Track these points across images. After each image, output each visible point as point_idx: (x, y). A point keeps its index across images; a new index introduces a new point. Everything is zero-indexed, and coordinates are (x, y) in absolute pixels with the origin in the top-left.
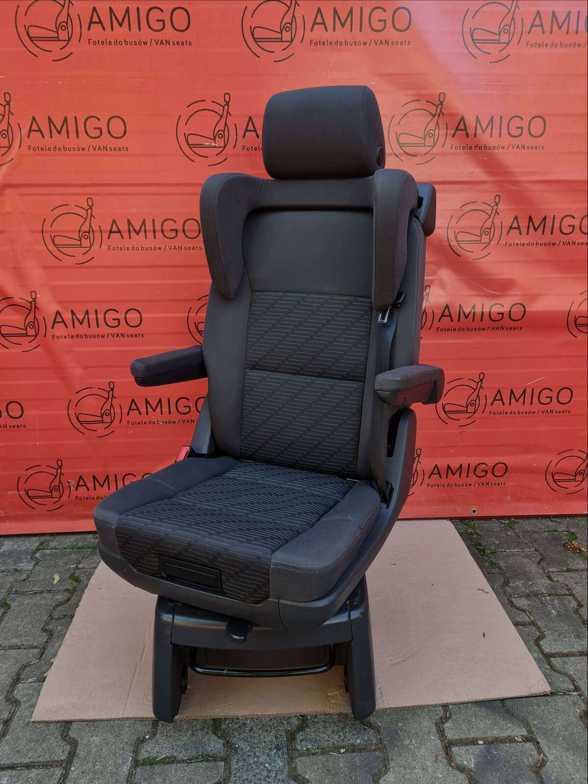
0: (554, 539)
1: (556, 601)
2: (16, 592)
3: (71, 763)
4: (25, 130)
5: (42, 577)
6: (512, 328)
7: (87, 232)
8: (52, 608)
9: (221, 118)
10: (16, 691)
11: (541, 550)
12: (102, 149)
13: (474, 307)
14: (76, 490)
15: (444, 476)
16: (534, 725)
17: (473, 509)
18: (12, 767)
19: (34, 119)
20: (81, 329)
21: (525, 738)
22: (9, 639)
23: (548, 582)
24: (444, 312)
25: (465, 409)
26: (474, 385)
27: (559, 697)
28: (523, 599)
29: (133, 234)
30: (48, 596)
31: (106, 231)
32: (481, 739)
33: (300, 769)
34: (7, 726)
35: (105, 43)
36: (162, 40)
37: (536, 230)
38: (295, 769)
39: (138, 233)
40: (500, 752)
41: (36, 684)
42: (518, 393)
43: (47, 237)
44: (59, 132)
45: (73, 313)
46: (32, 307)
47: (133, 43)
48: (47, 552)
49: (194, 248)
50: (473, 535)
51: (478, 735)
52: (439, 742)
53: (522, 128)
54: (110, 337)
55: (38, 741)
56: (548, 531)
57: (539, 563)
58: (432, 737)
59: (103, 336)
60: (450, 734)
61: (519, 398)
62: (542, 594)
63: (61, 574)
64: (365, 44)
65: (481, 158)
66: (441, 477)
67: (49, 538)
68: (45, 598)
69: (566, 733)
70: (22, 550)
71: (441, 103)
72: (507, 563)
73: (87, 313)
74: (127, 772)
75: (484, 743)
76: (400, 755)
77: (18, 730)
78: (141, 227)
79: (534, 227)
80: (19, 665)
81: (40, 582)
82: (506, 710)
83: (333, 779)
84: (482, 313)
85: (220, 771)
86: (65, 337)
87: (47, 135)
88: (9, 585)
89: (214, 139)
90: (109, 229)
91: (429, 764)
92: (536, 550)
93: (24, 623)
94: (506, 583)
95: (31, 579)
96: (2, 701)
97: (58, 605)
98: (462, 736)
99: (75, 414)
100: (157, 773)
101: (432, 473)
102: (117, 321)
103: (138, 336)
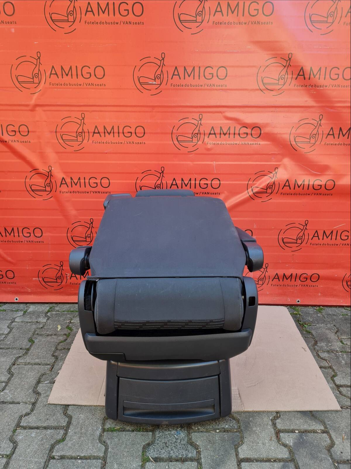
0: (346, 320)
1: (345, 356)
2: (37, 334)
3: (69, 427)
4: (48, 73)
5: (51, 326)
6: (326, 194)
7: (81, 133)
8: (57, 344)
9: (159, 67)
10: (38, 387)
11: (338, 326)
12: (91, 85)
13: (304, 181)
14: (70, 279)
15: (281, 280)
16: (328, 424)
17: (298, 300)
18: (37, 428)
19: (53, 67)
20: (76, 188)
21: (323, 431)
22: (34, 359)
23: (341, 344)
24: (285, 184)
25: (296, 241)
26: (302, 227)
27: (344, 409)
28: (325, 353)
29: (107, 134)
30: (55, 337)
31: (91, 132)
32: (297, 430)
33: (194, 439)
34: (34, 406)
35: (94, 23)
36: (127, 22)
37: (344, 136)
38: (191, 439)
39: (109, 133)
40: (307, 438)
41: (49, 385)
42: (328, 233)
43: (59, 135)
44: (67, 75)
45: (71, 179)
46: (49, 175)
47: (111, 23)
48: (54, 313)
49: (141, 143)
50: (297, 315)
51: (295, 428)
52: (273, 430)
53: (338, 74)
54: (92, 193)
55: (51, 415)
56: (342, 315)
57: (336, 333)
58: (269, 427)
59: (88, 193)
60: (279, 426)
61: (329, 236)
62: (337, 351)
63: (61, 325)
64: (245, 23)
65: (312, 92)
66: (279, 281)
67: (54, 305)
68: (53, 338)
69: (347, 430)
70: (40, 311)
71: (290, 59)
72: (317, 332)
73: (79, 179)
74: (99, 434)
75: (299, 432)
76: (250, 435)
77: (40, 408)
78: (111, 130)
79: (343, 134)
80: (40, 374)
81: (50, 329)
82: (312, 415)
83: (212, 446)
84: (309, 185)
85: (149, 437)
86: (67, 192)
87: (60, 76)
88: (34, 330)
89: (155, 80)
90: (93, 131)
91: (267, 441)
92: (334, 326)
93: (42, 351)
94: (316, 343)
95: (45, 327)
96: (31, 392)
97: (61, 342)
98: (286, 428)
99: (71, 236)
100: (115, 436)
101: (274, 278)
102: (96, 184)
103: (107, 193)
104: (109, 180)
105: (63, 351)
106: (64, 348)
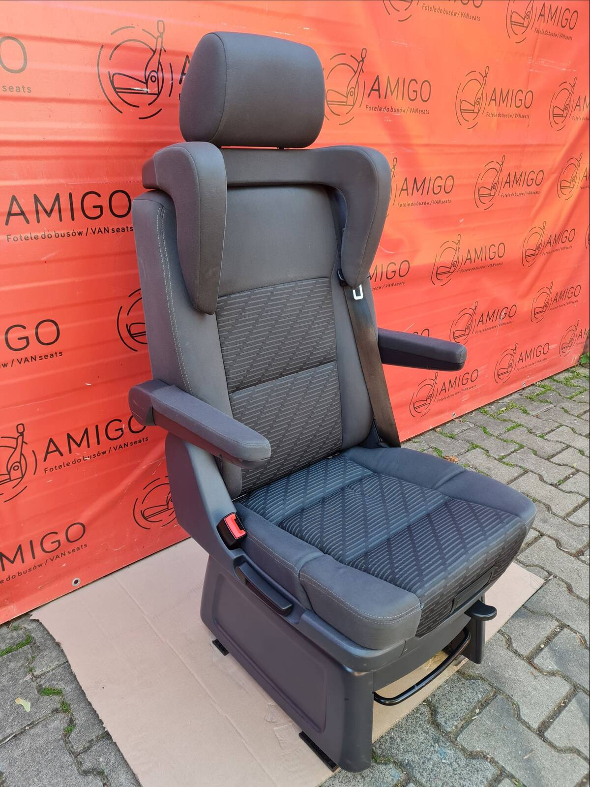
6: (398, 284)
9: (154, 54)
16: (556, 614)
21: (560, 627)
29: (43, 216)
30: (37, 730)
31: (2, 214)
32: (541, 643)
37: (418, 191)
38: (464, 750)
39: (49, 214)
40: (558, 647)
49: (123, 230)
51: (536, 642)
52: (523, 662)
53: (417, 92)
58: (516, 661)
60: (523, 652)
63: (23, 695)
65: (387, 120)
71: (363, 60)
75: (545, 645)
76: (513, 688)
78: (54, 205)
79: (417, 188)
83: (495, 738)
89: (146, 83)
90: (7, 210)
91: (534, 683)
97: (67, 735)
98: (530, 649)
102: (25, 340)
103: (54, 355)
104: (56, 324)
105: (94, 748)
106: (91, 741)
